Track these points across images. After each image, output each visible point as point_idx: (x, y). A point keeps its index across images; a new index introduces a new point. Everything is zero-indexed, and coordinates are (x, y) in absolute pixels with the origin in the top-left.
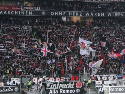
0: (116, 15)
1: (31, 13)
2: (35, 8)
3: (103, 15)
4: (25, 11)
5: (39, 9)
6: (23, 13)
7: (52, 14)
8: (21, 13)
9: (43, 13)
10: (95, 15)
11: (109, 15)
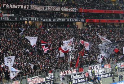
0: (57, 20)
1: (8, 19)
2: (11, 15)
3: (50, 20)
4: (5, 17)
5: (13, 15)
6: (4, 18)
7: (21, 19)
8: (2, 18)
9: (16, 19)
10: (46, 20)
11: (54, 20)
